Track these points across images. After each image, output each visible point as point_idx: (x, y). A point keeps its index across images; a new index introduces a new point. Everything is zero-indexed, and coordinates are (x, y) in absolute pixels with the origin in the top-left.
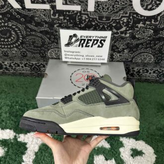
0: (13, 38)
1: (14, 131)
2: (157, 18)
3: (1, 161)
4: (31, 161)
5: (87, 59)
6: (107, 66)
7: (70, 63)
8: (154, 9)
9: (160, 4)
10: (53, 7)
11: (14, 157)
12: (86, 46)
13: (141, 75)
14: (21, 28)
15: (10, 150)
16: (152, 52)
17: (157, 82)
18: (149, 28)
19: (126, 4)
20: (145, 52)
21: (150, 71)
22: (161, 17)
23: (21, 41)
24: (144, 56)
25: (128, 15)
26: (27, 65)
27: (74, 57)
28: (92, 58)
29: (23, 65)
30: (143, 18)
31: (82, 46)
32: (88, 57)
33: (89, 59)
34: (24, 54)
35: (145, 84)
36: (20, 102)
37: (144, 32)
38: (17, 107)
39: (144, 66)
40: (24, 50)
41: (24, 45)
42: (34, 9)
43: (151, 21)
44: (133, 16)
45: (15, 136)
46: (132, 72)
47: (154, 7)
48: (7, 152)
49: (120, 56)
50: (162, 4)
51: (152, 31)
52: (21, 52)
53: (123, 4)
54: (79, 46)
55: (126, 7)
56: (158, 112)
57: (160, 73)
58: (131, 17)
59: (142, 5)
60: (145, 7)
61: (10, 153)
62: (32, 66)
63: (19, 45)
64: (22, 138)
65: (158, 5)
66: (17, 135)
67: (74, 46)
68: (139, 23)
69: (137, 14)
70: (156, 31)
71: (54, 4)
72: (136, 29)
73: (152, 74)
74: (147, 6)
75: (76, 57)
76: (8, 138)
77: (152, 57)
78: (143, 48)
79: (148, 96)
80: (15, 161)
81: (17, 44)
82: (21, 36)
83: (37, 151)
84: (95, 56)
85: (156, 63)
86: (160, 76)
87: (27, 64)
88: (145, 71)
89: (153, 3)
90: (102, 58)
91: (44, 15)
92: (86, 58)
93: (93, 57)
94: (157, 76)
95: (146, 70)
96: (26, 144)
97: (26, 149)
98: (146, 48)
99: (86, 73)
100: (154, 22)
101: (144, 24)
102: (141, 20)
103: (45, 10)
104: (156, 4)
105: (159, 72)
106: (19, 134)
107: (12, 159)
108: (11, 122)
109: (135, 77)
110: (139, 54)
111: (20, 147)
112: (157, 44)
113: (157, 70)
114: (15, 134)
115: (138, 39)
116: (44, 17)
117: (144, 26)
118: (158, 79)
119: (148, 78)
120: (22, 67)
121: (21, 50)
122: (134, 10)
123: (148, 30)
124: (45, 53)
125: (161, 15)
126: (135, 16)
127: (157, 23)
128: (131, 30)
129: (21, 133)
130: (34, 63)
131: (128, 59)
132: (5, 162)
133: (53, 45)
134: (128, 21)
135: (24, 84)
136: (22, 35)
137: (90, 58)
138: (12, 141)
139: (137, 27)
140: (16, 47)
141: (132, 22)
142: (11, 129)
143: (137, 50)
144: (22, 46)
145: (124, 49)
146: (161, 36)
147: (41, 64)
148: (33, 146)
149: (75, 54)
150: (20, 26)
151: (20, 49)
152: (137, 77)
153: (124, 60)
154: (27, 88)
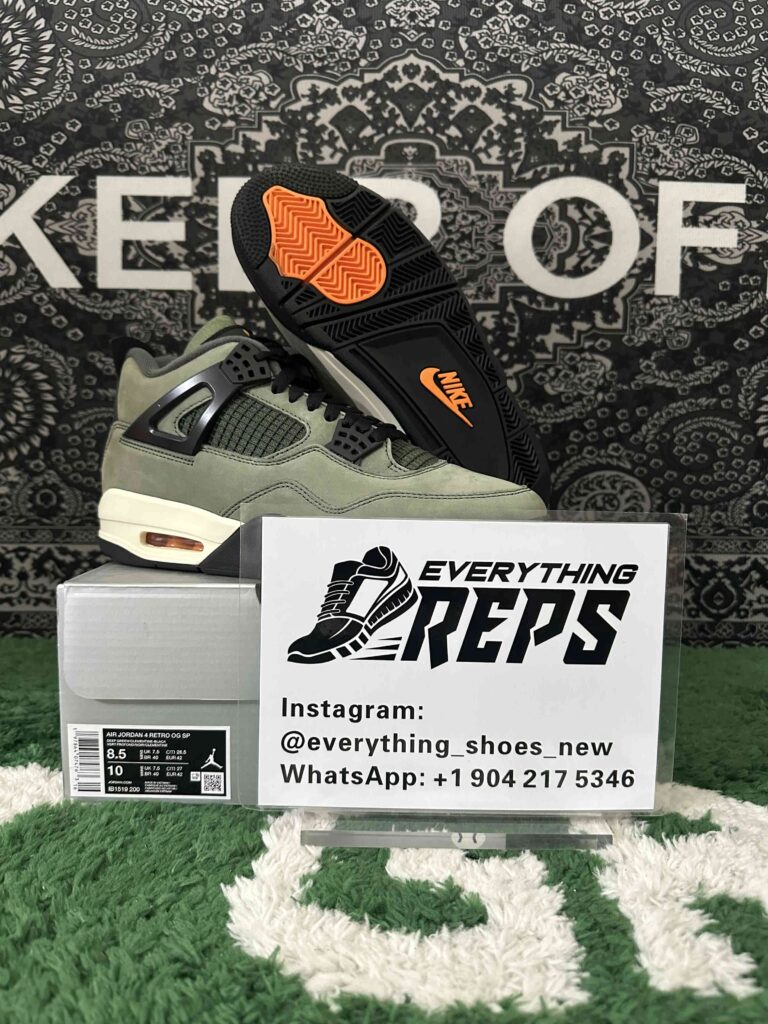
0: (12, 418)
2: (611, 306)
8: (588, 271)
9: (605, 251)
10: (207, 282)
14: (60, 370)
16: (634, 464)
18: (592, 350)
19: (482, 257)
20: (600, 467)
22: (624, 299)
23: (45, 432)
24: (600, 484)
25: (495, 299)
26: (49, 565)
29: (28, 565)
30: (556, 307)
34: (46, 498)
37: (575, 369)
40: (52, 478)
41: (57, 454)
42: (130, 291)
43: (590, 319)
44: (517, 304)
47: (588, 263)
50: (613, 249)
51: (608, 363)
52: (36, 489)
53: (470, 257)
55: (483, 269)
58: (511, 308)
59: (545, 260)
60: (554, 265)
63: (33, 454)
65: (601, 256)
68: (547, 331)
69: (532, 294)
70: (625, 359)
71: (212, 268)
72: (539, 356)
74: (562, 258)
77: (642, 489)
78: (585, 443)
81: (25, 450)
82: (52, 409)
87: (49, 555)
89: (582, 246)
91: (167, 313)
98: (603, 443)
100: (606, 320)
101: (567, 331)
102: (551, 317)
103: (172, 293)
104: (593, 251)
110: (577, 475)
112: (644, 421)
115: (558, 402)
116: (165, 319)
117: (566, 340)
118: (704, 618)
120: (23, 576)
121: (39, 480)
122: (516, 279)
123: (587, 355)
125: (623, 293)
126: (524, 300)
127: (618, 325)
128: (520, 361)
134: (499, 325)
136: (58, 403)
139: (542, 348)
140: (20, 463)
141: (517, 326)
143: (565, 456)
144: (47, 458)
146: (650, 381)
150: (57, 360)
151: (33, 474)
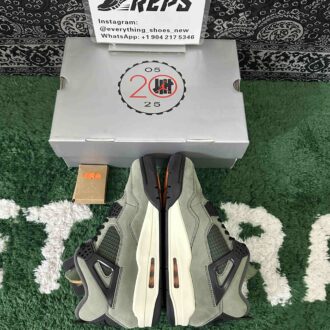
1: (17, 203)
3: (2, 261)
4: (58, 256)
5: (153, 37)
6: (200, 52)
7: (115, 48)
11: (24, 252)
12: (150, 8)
13: (273, 65)
15: (16, 239)
16: (301, 18)
17: (304, 78)
20: (284, 18)
21: (292, 58)
24: (282, 26)
26: (18, 52)
27: (122, 33)
28: (164, 34)
29: (8, 52)
31: (141, 9)
32: (155, 34)
33: (157, 37)
35: (279, 84)
36: (17, 138)
38: (14, 149)
39: (280, 47)
45: (21, 212)
46: (253, 60)
48: (10, 244)
49: (229, 26)
54: (133, 8)
56: (298, 148)
57: (313, 60)
61: (15, 246)
62: (29, 53)
64: (35, 214)
66: (24, 209)
67: (119, 8)
73: (295, 63)
75: (129, 34)
76: (6, 217)
77: (301, 28)
78: (281, 8)
79: (283, 112)
80: (29, 258)
83: (66, 238)
84: (172, 30)
85: (306, 40)
86: (312, 67)
88: (282, 58)
90: (187, 34)
92: (150, 34)
93: (166, 33)
94: (306, 67)
95: (284, 54)
96: (43, 226)
97: (45, 236)
98: (289, 9)
99: (154, 74)
105: (310, 58)
106: (27, 207)
107: (21, 256)
108: (8, 183)
109: (260, 70)
110: (272, 21)
111: (33, 234)
113: (308, 56)
114: (18, 207)
118: (307, 72)
119: (288, 71)
120: (7, 56)
124: (53, 23)
129: (31, 206)
130: (33, 46)
131: (246, 34)
132: (10, 262)
133: (69, 4)
135: (20, 95)
137: (159, 34)
138: (16, 222)
142: (8, 198)
143: (268, 13)
145: (237, 12)
147: (49, 48)
148: (57, 229)
149: (124, 26)
152: (262, 70)
153: (238, 35)
154: (26, 104)
